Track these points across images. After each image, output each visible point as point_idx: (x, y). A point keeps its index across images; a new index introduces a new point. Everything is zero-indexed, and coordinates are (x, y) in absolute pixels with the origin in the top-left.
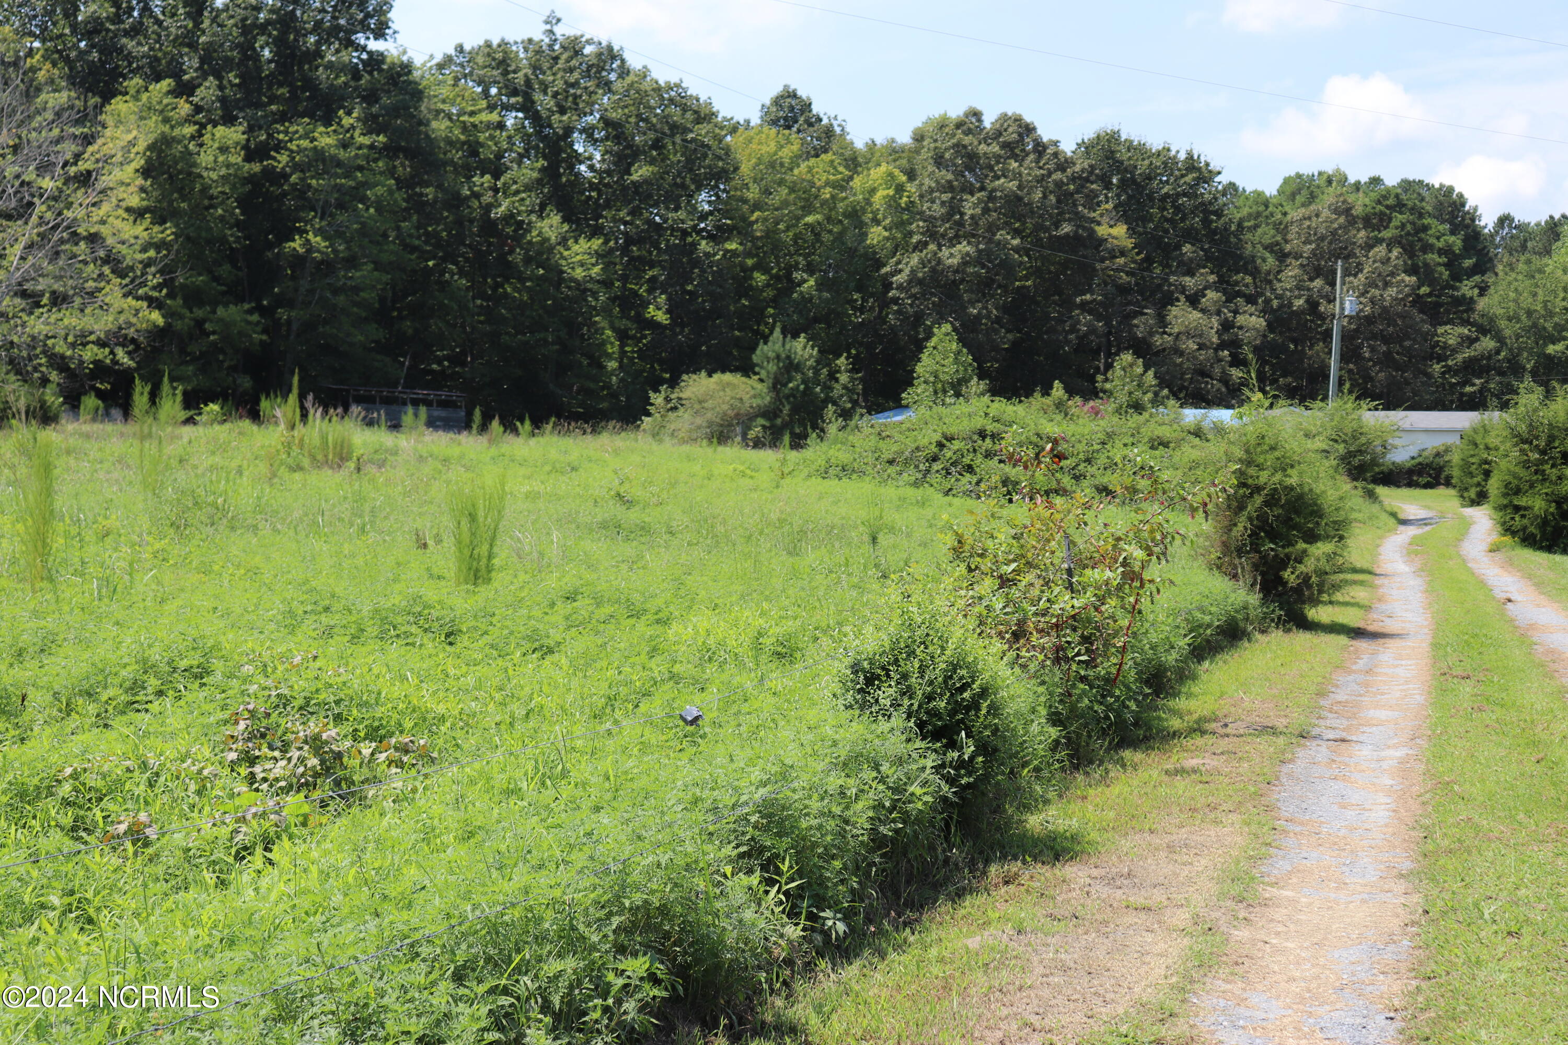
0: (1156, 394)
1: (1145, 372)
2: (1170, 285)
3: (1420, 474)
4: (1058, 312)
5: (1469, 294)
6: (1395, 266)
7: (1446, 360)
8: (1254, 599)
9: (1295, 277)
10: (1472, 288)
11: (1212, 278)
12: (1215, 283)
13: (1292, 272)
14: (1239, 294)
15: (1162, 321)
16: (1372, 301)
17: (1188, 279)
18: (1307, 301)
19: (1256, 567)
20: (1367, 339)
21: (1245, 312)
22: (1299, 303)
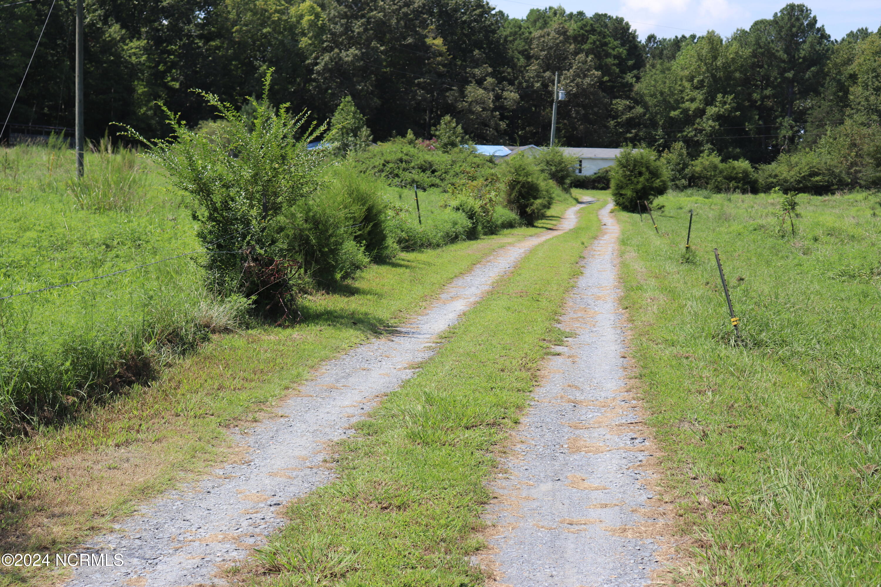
0: (463, 138)
1: (457, 126)
2: (466, 73)
3: (599, 182)
4: (405, 88)
5: (630, 81)
6: (590, 65)
7: (617, 119)
8: (517, 217)
9: (535, 70)
10: (632, 78)
11: (490, 70)
12: (491, 73)
13: (534, 67)
14: (504, 79)
15: (462, 95)
16: (577, 85)
17: (477, 70)
18: (542, 84)
19: (518, 207)
20: (574, 107)
21: (508, 90)
22: (538, 85)
